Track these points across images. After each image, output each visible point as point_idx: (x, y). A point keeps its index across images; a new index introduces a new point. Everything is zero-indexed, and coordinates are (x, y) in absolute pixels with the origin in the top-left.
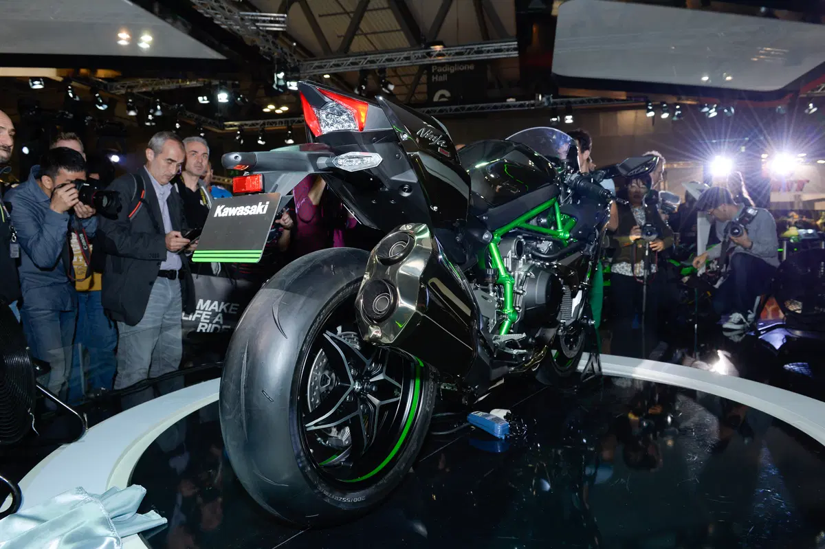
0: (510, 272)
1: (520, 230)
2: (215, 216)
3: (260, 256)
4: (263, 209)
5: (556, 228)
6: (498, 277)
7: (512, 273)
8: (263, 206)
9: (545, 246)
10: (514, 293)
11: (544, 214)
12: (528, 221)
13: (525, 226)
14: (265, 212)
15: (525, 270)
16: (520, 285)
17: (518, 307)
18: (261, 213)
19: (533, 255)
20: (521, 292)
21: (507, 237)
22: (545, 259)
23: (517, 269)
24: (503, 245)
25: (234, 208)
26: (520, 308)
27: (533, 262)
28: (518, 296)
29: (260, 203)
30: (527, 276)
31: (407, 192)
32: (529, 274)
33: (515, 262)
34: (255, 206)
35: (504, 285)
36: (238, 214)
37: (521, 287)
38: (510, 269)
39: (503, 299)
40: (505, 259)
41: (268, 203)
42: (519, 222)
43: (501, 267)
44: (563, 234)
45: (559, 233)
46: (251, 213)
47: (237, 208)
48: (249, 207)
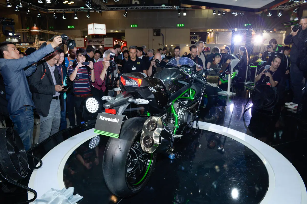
1: (180, 99)
2: (100, 119)
4: (117, 121)
5: (190, 96)
8: (117, 120)
9: (186, 102)
11: (187, 92)
12: (182, 96)
13: (181, 97)
14: (118, 122)
15: (181, 112)
18: (117, 122)
19: (183, 105)
21: (176, 102)
22: (186, 106)
23: (179, 112)
24: (175, 105)
25: (106, 118)
26: (179, 124)
27: (184, 109)
28: (179, 120)
29: (116, 119)
30: (182, 114)
33: (178, 109)
34: (114, 119)
35: (175, 117)
36: (108, 120)
37: (180, 118)
38: (177, 112)
39: (175, 121)
40: (175, 109)
41: (118, 119)
42: (179, 97)
43: (174, 112)
44: (192, 98)
45: (191, 98)
46: (113, 121)
47: (108, 118)
48: (112, 119)
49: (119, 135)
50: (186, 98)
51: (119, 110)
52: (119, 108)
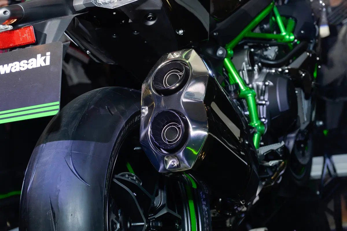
0: (248, 85)
3: (58, 107)
4: (45, 61)
5: (279, 31)
6: (240, 92)
7: (250, 86)
8: (44, 58)
9: (271, 52)
10: (257, 105)
11: (266, 20)
12: (253, 30)
13: (252, 35)
14: (48, 63)
15: (263, 79)
16: (261, 95)
17: (264, 118)
18: (43, 64)
19: (262, 63)
20: (264, 102)
21: (238, 49)
22: (276, 66)
23: (254, 80)
24: (237, 58)
25: (6, 66)
26: (265, 119)
27: (267, 71)
28: (261, 107)
29: (39, 56)
30: (266, 85)
31: (152, 20)
32: (267, 83)
33: (251, 73)
34: (33, 59)
35: (246, 98)
36: (13, 71)
37: (262, 98)
38: (247, 81)
39: (247, 113)
40: (241, 73)
42: (245, 32)
43: (238, 81)
44: (287, 37)
45: (284, 36)
46: (30, 67)
47: (10, 65)
48: (25, 61)
49: (58, 103)
50: (269, 36)
51: (45, 32)
52: (44, 25)
